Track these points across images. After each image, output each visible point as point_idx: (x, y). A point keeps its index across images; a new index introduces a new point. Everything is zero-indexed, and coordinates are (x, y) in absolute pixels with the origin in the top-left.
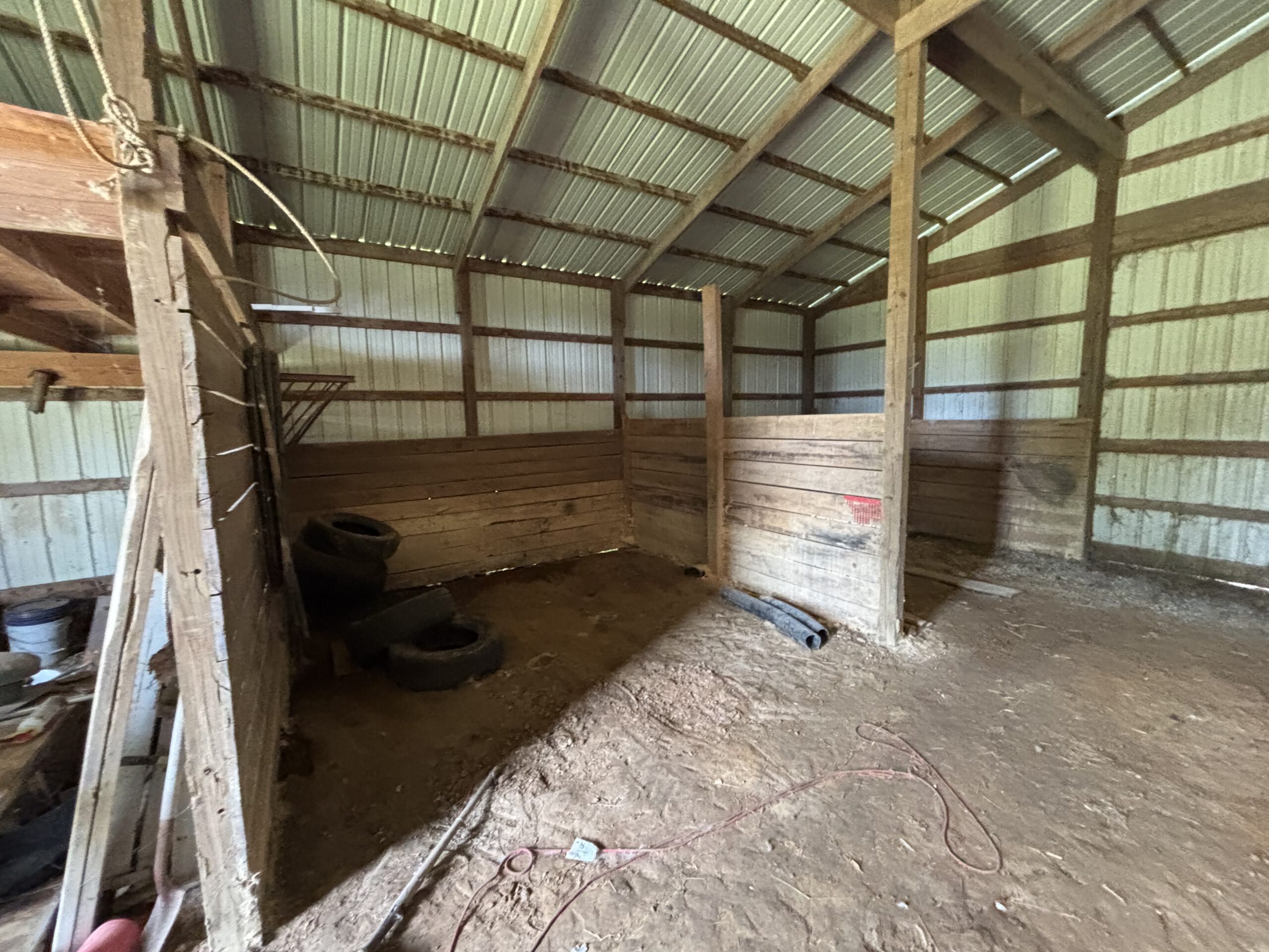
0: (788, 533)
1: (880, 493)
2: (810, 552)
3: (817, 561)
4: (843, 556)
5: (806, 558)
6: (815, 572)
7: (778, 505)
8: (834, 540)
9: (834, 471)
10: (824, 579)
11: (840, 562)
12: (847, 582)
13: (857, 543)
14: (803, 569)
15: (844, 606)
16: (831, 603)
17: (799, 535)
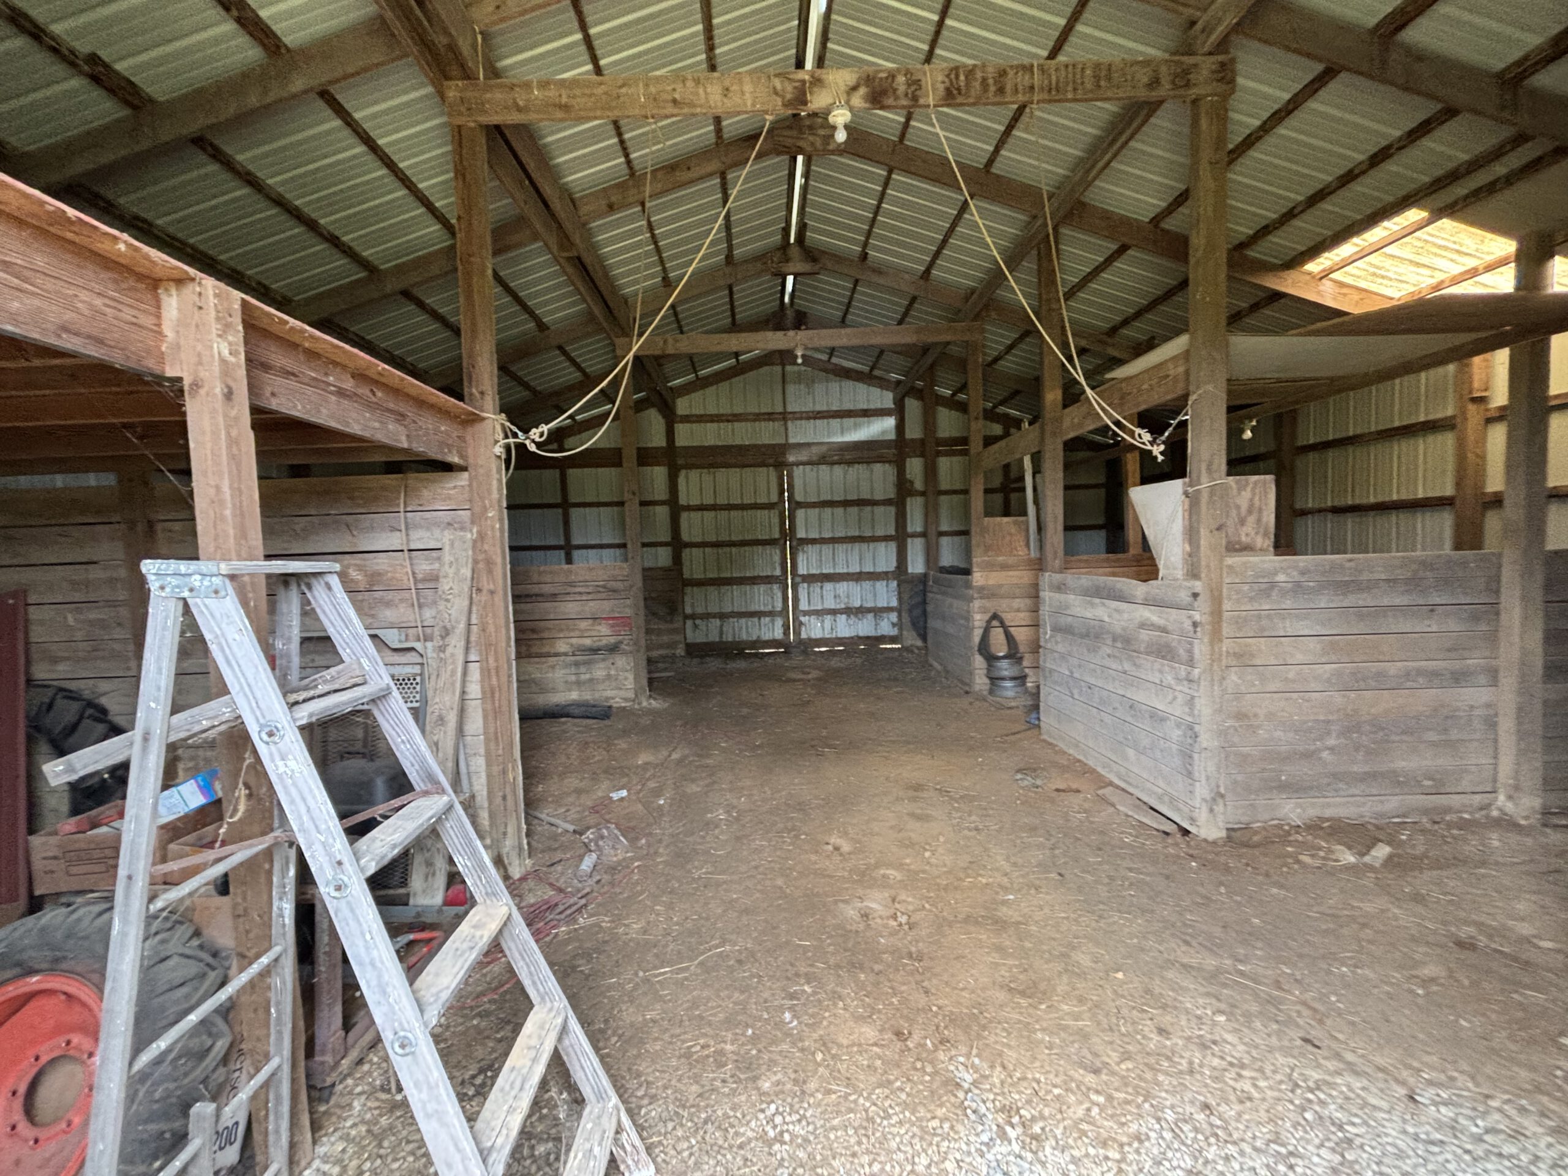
0: (556, 655)
1: (628, 612)
2: (577, 664)
3: (583, 669)
4: (604, 660)
5: (573, 670)
6: (583, 677)
7: (546, 635)
8: (594, 651)
9: (591, 604)
10: (591, 680)
11: (602, 665)
12: (609, 677)
13: (613, 649)
14: (573, 678)
15: (609, 693)
16: (597, 695)
17: (566, 654)
